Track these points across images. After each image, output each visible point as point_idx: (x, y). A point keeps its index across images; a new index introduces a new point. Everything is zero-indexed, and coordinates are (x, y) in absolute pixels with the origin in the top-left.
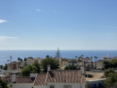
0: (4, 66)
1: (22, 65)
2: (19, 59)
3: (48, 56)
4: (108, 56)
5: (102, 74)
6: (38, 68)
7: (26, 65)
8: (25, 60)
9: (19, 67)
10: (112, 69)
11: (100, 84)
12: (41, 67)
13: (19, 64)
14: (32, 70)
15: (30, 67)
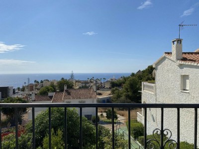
0: (21, 88)
1: (38, 87)
2: (35, 81)
3: (63, 79)
4: (114, 78)
5: (109, 92)
6: (54, 89)
7: (42, 86)
8: (42, 82)
9: (36, 89)
10: (118, 88)
11: (108, 100)
12: (57, 88)
13: (36, 85)
14: (48, 90)
15: (47, 88)
